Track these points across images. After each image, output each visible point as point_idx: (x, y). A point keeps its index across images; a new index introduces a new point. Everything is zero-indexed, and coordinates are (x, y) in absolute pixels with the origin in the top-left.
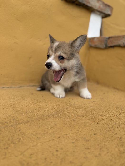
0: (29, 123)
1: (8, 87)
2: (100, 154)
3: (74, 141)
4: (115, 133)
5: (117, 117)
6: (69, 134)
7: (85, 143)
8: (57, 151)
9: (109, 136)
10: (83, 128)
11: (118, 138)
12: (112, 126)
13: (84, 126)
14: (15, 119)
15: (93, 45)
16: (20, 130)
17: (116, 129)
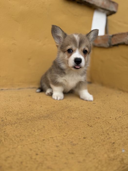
0: (16, 125)
1: (7, 89)
2: (84, 160)
3: (59, 144)
4: (108, 137)
5: (116, 120)
6: (56, 137)
7: (70, 147)
8: (37, 154)
9: (100, 140)
10: (73, 131)
11: (111, 142)
12: (107, 130)
13: (75, 129)
14: (3, 120)
15: (97, 44)
16: (4, 132)
17: (111, 133)
